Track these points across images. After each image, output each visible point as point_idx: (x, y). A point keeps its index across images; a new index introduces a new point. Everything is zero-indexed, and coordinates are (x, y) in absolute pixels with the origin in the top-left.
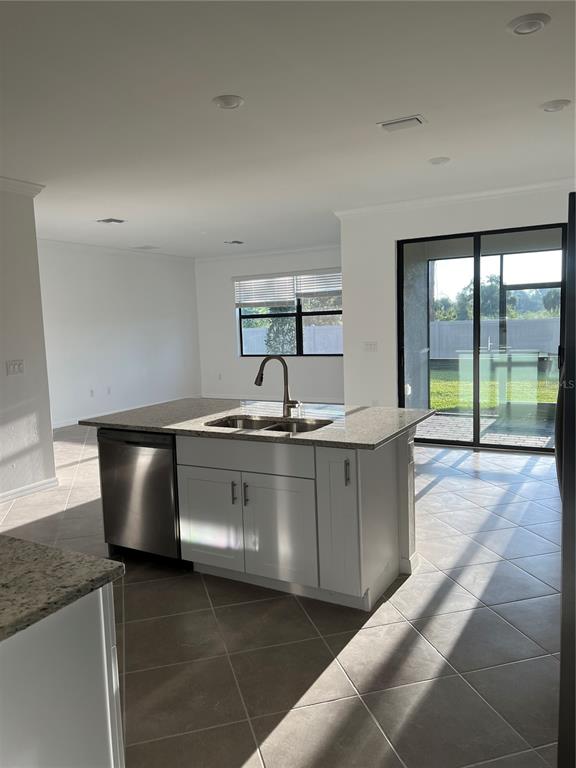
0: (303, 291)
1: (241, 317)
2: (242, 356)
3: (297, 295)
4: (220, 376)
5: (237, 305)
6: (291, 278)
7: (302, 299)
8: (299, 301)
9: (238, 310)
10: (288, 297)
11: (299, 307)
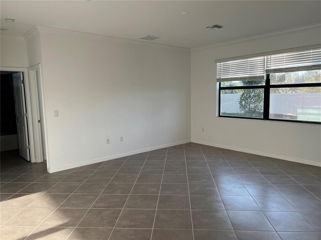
0: (272, 68)
1: (221, 88)
2: (220, 116)
3: (267, 71)
4: (203, 129)
5: (218, 80)
6: (262, 58)
7: (271, 74)
8: (268, 76)
9: (218, 83)
10: (260, 73)
11: (268, 81)
